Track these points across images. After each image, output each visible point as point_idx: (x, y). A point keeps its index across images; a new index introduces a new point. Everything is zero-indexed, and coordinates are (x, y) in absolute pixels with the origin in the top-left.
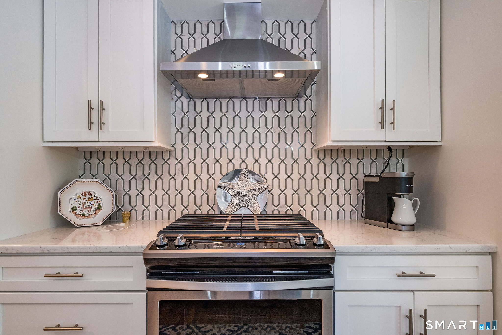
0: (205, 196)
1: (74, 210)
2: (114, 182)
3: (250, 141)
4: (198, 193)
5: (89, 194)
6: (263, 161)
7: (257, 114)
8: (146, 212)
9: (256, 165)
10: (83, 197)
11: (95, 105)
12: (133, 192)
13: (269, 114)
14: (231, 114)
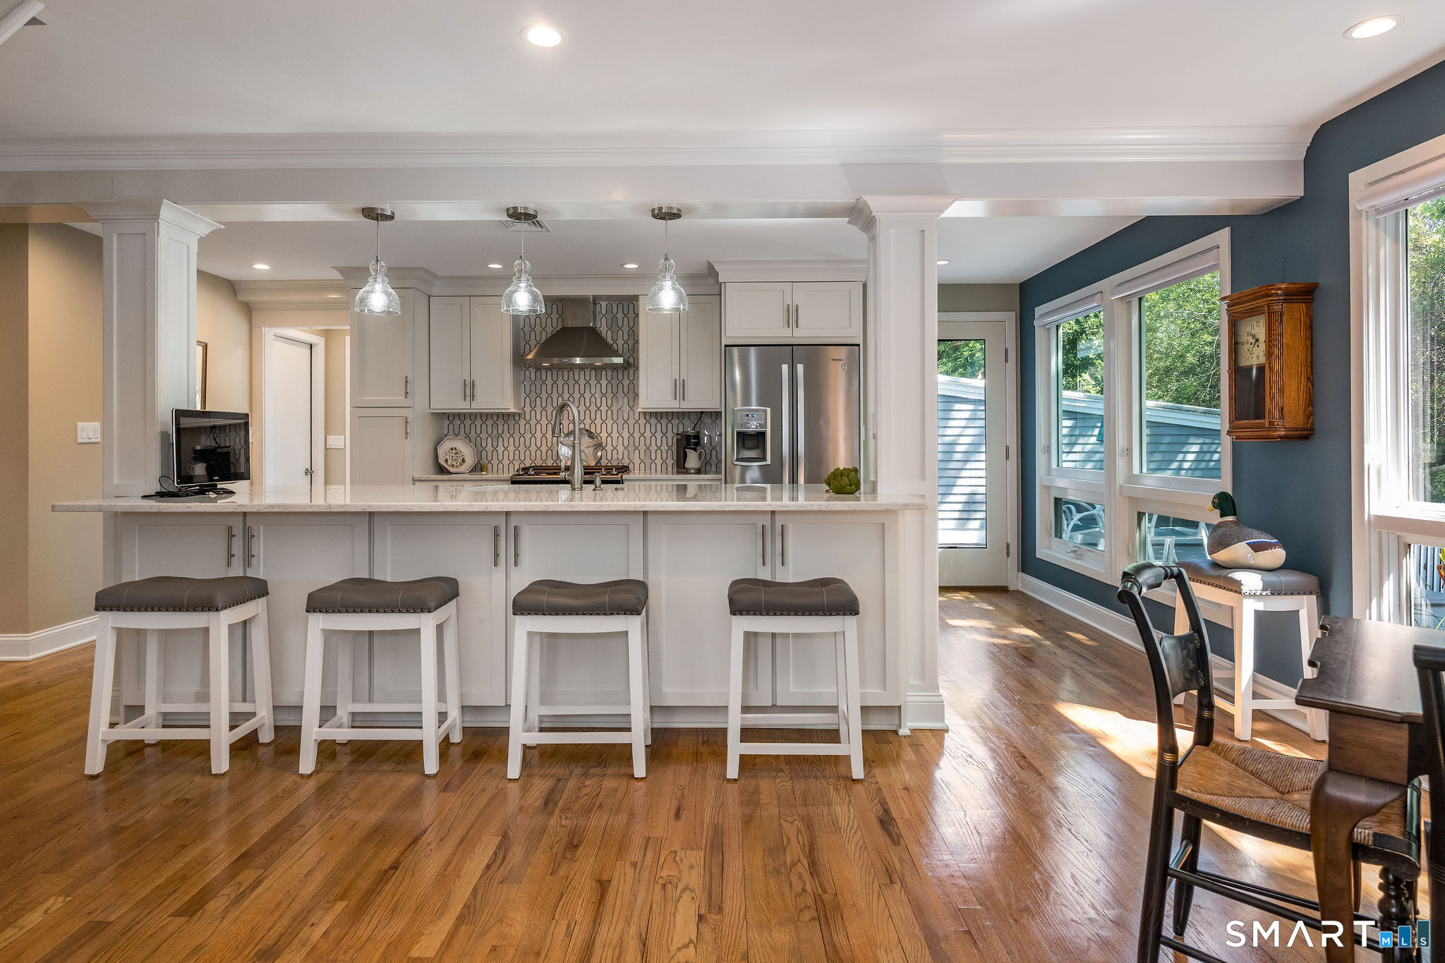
0: (550, 452)
1: (446, 461)
2: (473, 440)
3: (588, 405)
4: (544, 449)
5: (455, 449)
6: (598, 422)
7: (593, 382)
8: (501, 465)
9: (593, 425)
10: (451, 451)
11: (468, 383)
12: (489, 448)
13: (604, 382)
14: (571, 382)
